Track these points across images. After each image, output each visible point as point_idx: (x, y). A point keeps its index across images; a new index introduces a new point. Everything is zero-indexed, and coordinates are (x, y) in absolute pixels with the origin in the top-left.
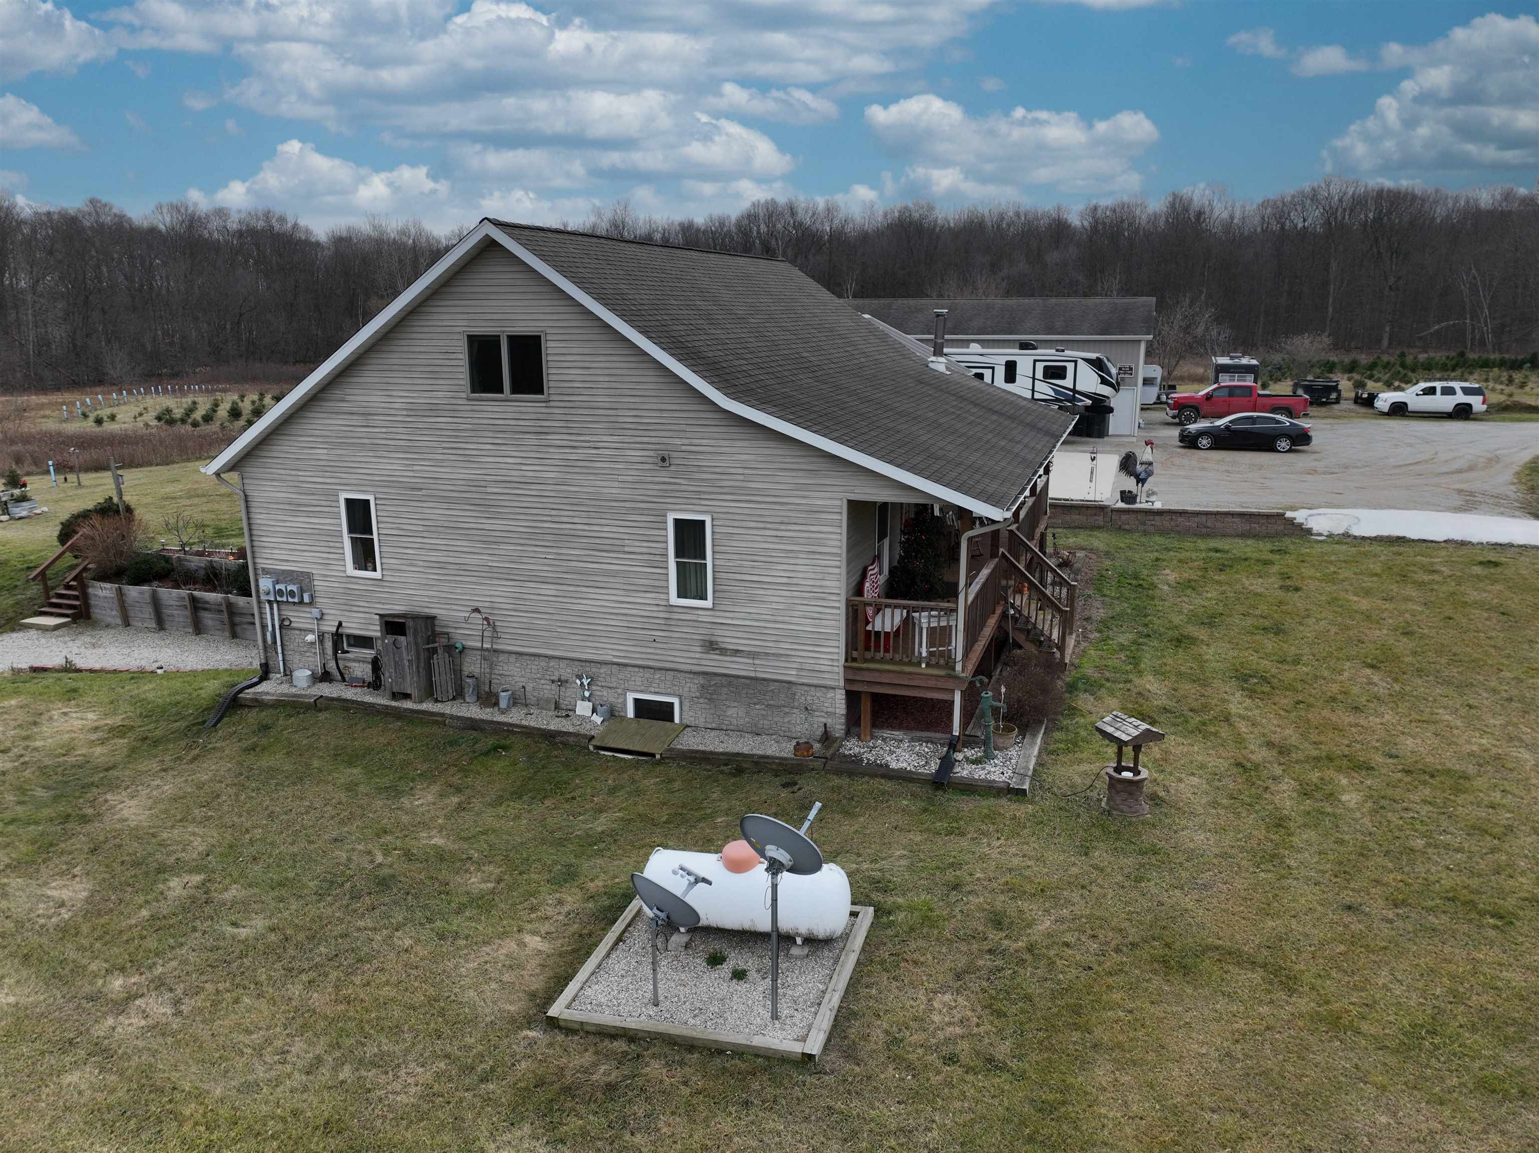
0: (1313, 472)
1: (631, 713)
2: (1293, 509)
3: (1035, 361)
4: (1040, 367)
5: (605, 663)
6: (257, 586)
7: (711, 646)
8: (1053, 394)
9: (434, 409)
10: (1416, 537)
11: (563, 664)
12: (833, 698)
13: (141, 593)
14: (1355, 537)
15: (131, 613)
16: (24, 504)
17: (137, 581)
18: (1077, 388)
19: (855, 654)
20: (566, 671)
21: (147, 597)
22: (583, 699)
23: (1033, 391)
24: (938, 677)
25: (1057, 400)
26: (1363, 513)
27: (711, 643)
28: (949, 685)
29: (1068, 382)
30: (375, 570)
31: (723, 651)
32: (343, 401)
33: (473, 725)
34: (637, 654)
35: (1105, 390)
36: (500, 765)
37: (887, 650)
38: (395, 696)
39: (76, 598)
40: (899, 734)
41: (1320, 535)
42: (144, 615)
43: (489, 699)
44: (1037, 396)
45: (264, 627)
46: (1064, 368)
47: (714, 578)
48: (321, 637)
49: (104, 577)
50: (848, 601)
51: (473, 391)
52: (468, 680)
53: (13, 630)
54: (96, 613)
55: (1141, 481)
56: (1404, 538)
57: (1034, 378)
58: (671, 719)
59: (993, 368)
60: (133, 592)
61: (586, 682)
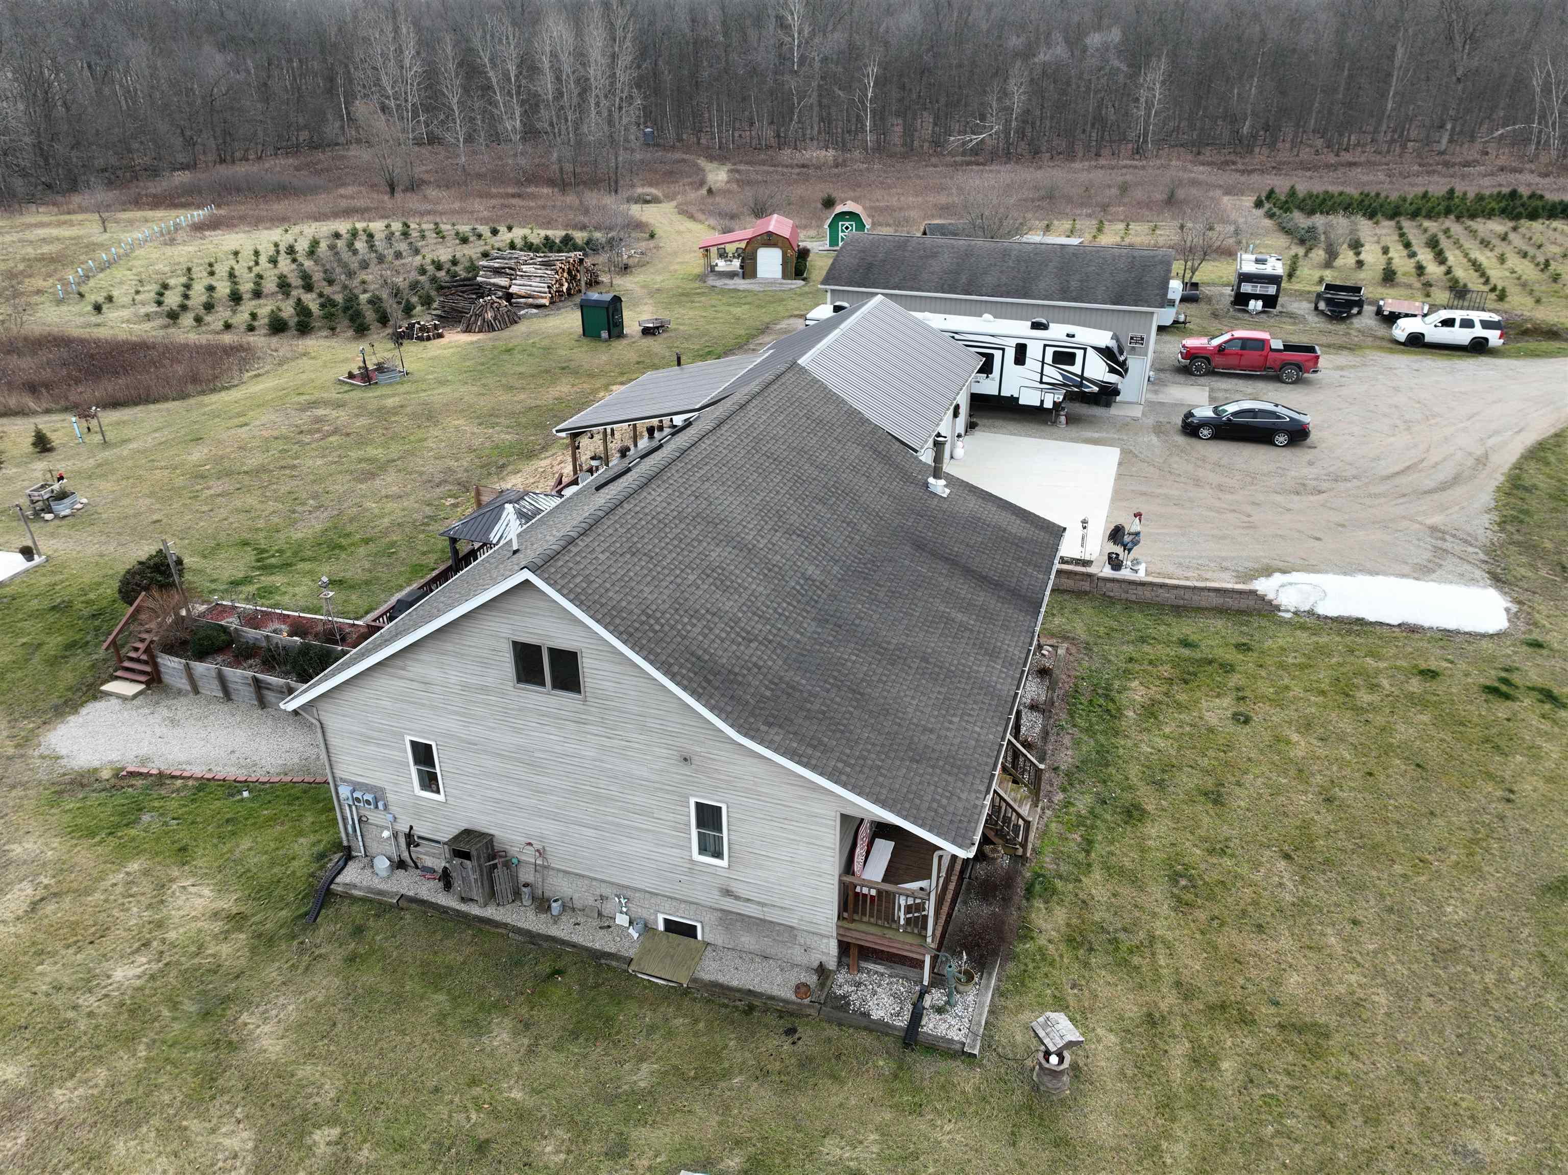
0: (1300, 489)
1: (661, 927)
2: (1268, 572)
3: (1045, 346)
4: (1050, 352)
5: (640, 890)
6: (337, 793)
7: (728, 893)
8: (1060, 378)
9: (484, 689)
10: (1372, 619)
11: (603, 885)
12: (828, 944)
13: (208, 669)
14: (1319, 616)
15: (200, 684)
16: (65, 501)
17: (201, 656)
18: (1085, 375)
19: (846, 915)
20: (606, 891)
21: (214, 674)
22: (621, 912)
23: (1042, 374)
24: (911, 945)
25: (1065, 385)
26: (1330, 581)
27: (728, 891)
28: (922, 950)
29: (1076, 369)
30: (438, 792)
31: (737, 898)
32: (404, 669)
33: (533, 938)
34: (666, 889)
35: (1113, 378)
36: (557, 993)
37: (871, 916)
38: (463, 900)
39: (146, 663)
40: (880, 968)
41: (1288, 611)
42: (211, 688)
43: (542, 904)
44: (1045, 379)
45: (344, 819)
46: (1073, 356)
47: (729, 848)
48: (395, 835)
49: (170, 649)
50: (840, 881)
51: (519, 680)
52: (524, 889)
53: (95, 698)
54: (167, 679)
55: (1127, 548)
56: (1363, 619)
57: (1043, 362)
58: (695, 937)
59: (1003, 350)
60: (200, 668)
61: (623, 901)
